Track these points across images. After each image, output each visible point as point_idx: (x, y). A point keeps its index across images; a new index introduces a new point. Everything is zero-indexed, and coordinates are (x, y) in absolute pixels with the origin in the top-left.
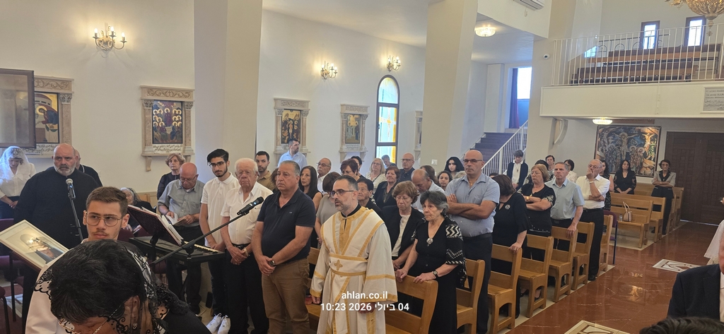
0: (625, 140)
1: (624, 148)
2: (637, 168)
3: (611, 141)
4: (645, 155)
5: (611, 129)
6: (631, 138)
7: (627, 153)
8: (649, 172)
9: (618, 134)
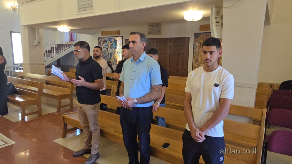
0: (109, 46)
1: (109, 50)
2: (115, 62)
3: (104, 46)
5: (104, 39)
6: (112, 44)
7: (111, 53)
9: (106, 42)
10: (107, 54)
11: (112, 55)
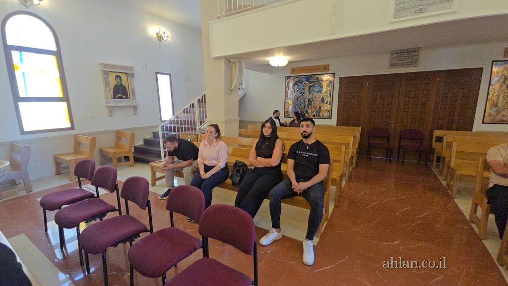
3: (296, 90)
4: (323, 100)
5: (296, 79)
8: (326, 114)
10: (302, 101)
11: (311, 102)
